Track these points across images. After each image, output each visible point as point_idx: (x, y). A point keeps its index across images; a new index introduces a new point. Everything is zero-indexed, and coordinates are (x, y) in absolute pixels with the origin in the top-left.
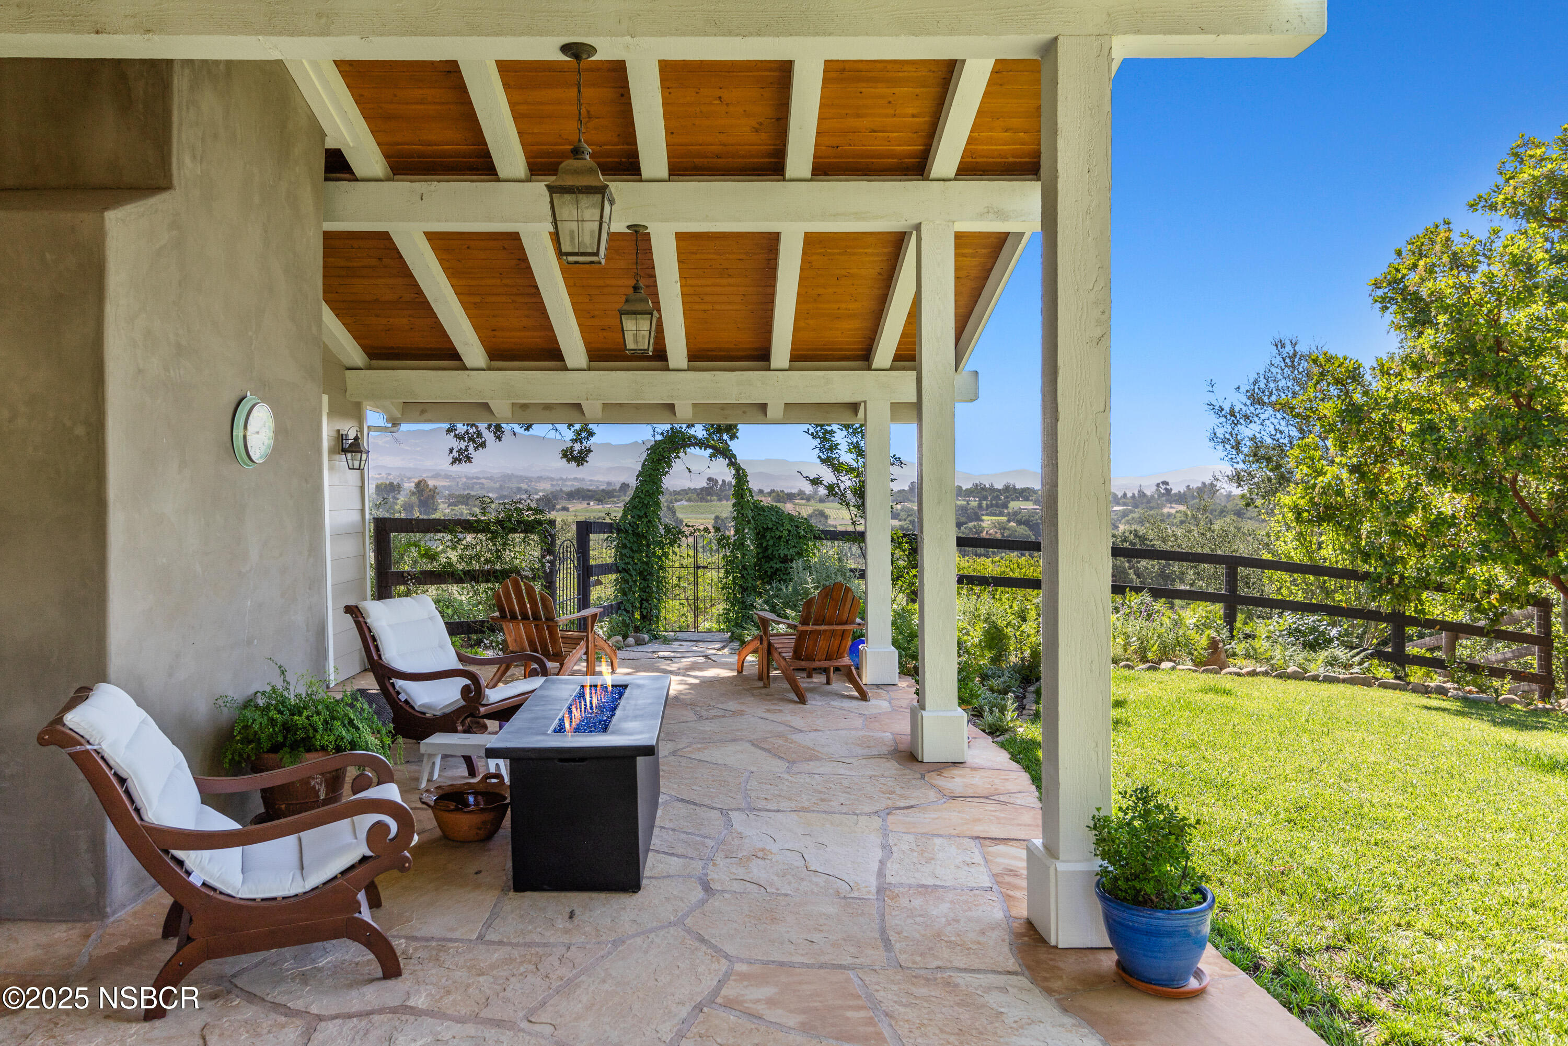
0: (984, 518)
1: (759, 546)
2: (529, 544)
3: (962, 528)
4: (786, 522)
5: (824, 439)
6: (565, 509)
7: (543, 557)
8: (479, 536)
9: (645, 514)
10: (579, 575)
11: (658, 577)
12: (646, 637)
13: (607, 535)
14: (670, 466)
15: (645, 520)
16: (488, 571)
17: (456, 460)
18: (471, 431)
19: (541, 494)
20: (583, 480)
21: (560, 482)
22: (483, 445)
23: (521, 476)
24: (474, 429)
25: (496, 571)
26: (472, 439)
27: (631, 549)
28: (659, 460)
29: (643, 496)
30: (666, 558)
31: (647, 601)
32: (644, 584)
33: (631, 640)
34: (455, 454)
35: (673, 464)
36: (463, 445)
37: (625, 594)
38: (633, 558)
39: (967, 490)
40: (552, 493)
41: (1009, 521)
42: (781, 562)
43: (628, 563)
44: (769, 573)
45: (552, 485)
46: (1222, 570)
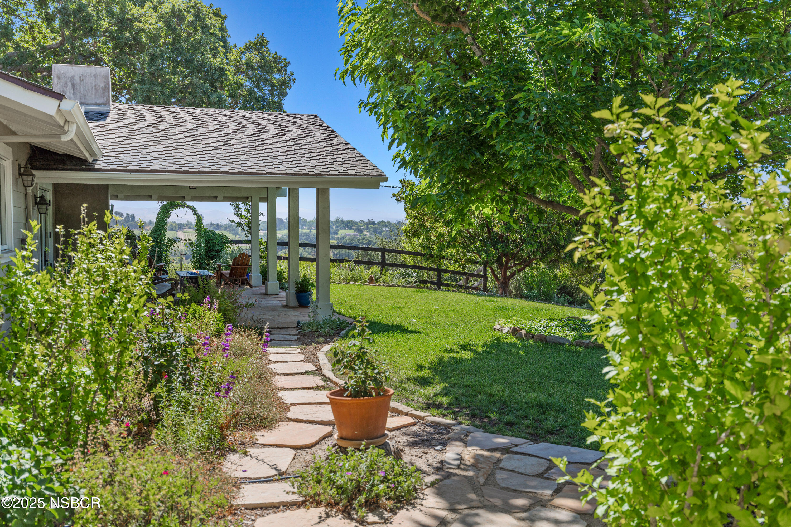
1: (207, 246)
4: (217, 237)
5: (236, 207)
9: (161, 233)
15: (160, 236)
29: (159, 226)
30: (168, 251)
39: (310, 222)
42: (216, 252)
44: (211, 257)
46: (380, 254)
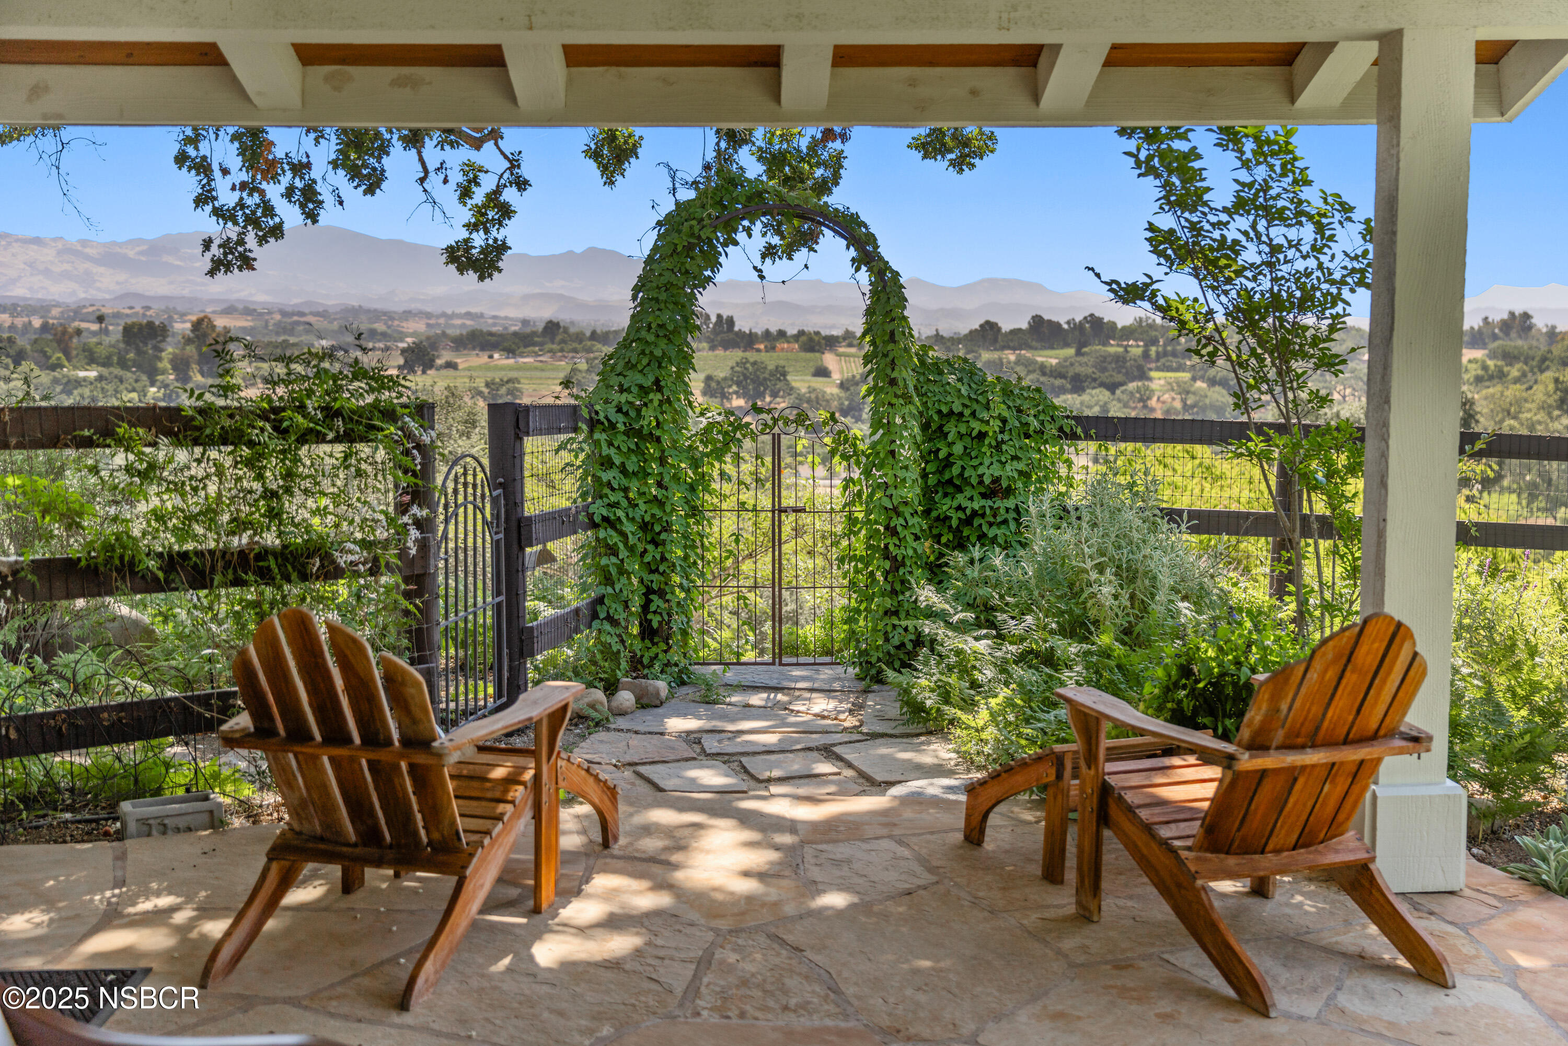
0: (1153, 374)
1: (930, 455)
2: (359, 473)
3: (1118, 392)
4: (996, 398)
6: (451, 365)
7: (403, 509)
8: (213, 454)
9: (657, 382)
10: (496, 545)
11: (686, 536)
12: (662, 686)
13: (563, 437)
14: (715, 265)
15: (656, 397)
16: (242, 554)
17: (218, 266)
18: (249, 201)
19: (409, 340)
20: (482, 315)
21: (442, 321)
22: (277, 232)
23: (375, 310)
24: (256, 198)
25: (264, 553)
26: (252, 220)
27: (623, 471)
28: (690, 248)
29: (651, 338)
30: (706, 489)
31: (661, 594)
32: (653, 553)
33: (626, 698)
34: (215, 250)
35: (722, 259)
36: (232, 231)
37: (608, 580)
38: (626, 490)
40: (428, 338)
41: (1194, 379)
42: (984, 496)
43: (615, 505)
44: (954, 523)
45: (428, 325)
